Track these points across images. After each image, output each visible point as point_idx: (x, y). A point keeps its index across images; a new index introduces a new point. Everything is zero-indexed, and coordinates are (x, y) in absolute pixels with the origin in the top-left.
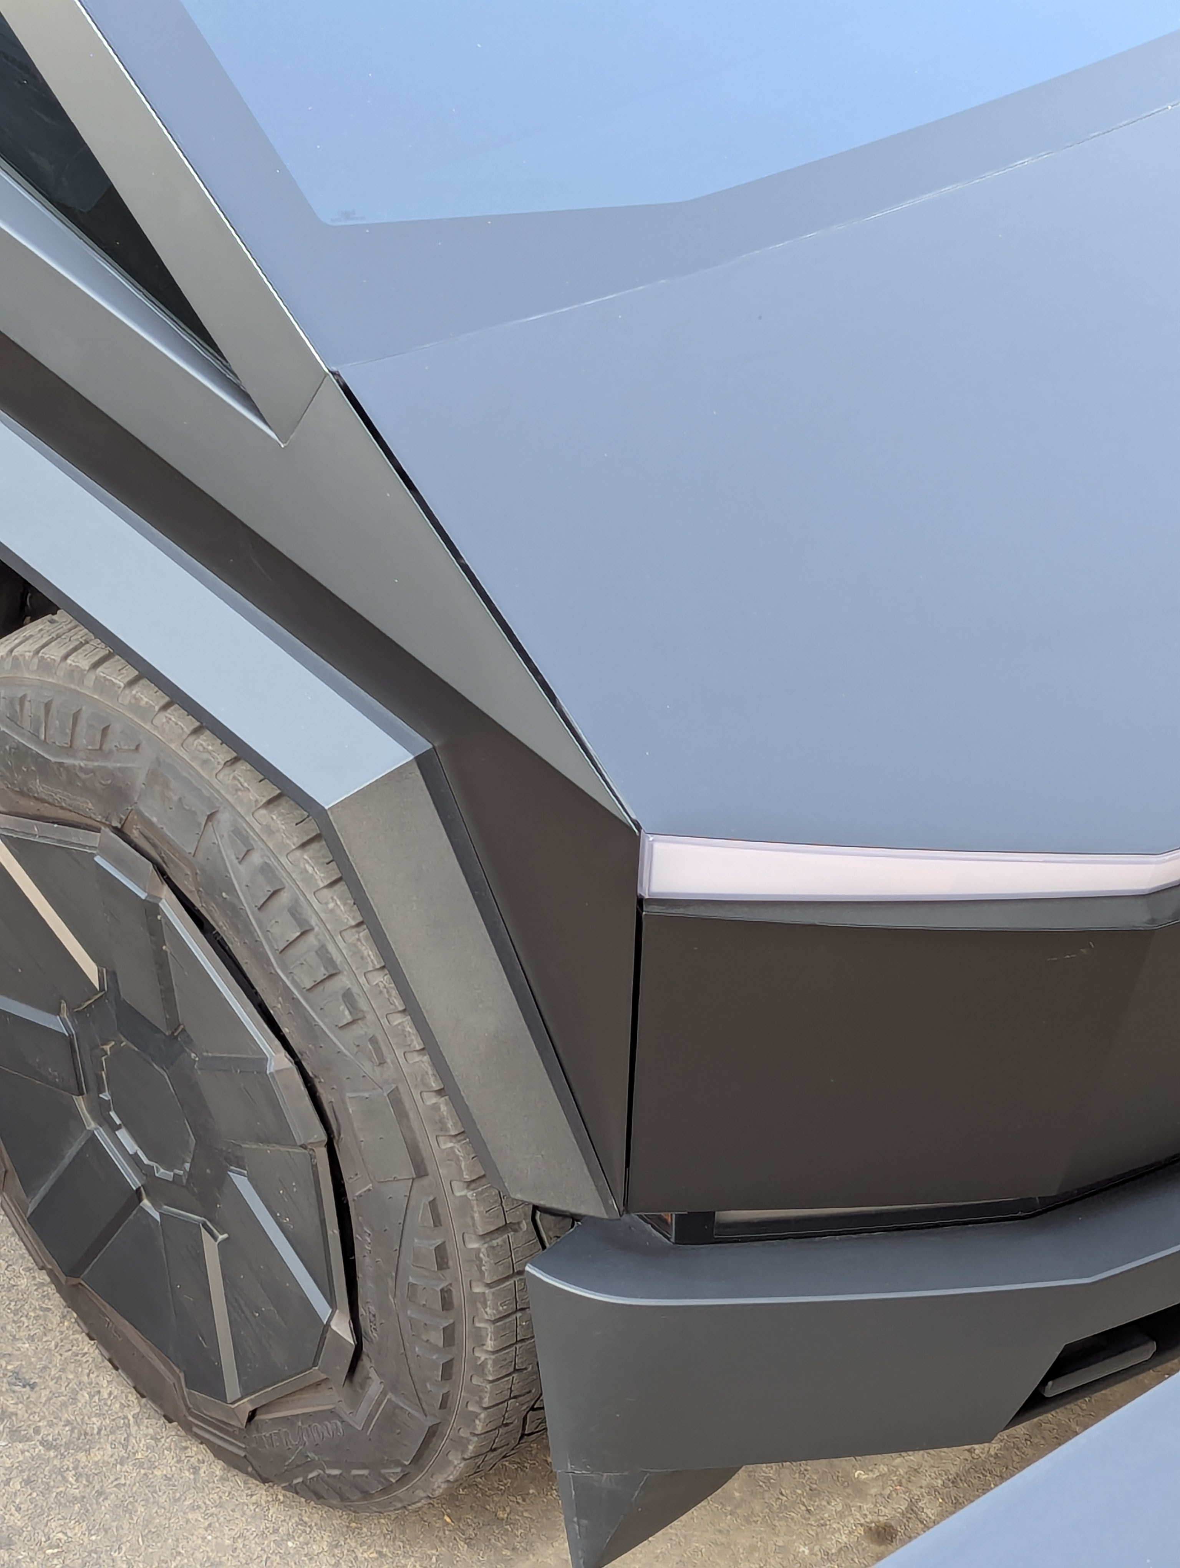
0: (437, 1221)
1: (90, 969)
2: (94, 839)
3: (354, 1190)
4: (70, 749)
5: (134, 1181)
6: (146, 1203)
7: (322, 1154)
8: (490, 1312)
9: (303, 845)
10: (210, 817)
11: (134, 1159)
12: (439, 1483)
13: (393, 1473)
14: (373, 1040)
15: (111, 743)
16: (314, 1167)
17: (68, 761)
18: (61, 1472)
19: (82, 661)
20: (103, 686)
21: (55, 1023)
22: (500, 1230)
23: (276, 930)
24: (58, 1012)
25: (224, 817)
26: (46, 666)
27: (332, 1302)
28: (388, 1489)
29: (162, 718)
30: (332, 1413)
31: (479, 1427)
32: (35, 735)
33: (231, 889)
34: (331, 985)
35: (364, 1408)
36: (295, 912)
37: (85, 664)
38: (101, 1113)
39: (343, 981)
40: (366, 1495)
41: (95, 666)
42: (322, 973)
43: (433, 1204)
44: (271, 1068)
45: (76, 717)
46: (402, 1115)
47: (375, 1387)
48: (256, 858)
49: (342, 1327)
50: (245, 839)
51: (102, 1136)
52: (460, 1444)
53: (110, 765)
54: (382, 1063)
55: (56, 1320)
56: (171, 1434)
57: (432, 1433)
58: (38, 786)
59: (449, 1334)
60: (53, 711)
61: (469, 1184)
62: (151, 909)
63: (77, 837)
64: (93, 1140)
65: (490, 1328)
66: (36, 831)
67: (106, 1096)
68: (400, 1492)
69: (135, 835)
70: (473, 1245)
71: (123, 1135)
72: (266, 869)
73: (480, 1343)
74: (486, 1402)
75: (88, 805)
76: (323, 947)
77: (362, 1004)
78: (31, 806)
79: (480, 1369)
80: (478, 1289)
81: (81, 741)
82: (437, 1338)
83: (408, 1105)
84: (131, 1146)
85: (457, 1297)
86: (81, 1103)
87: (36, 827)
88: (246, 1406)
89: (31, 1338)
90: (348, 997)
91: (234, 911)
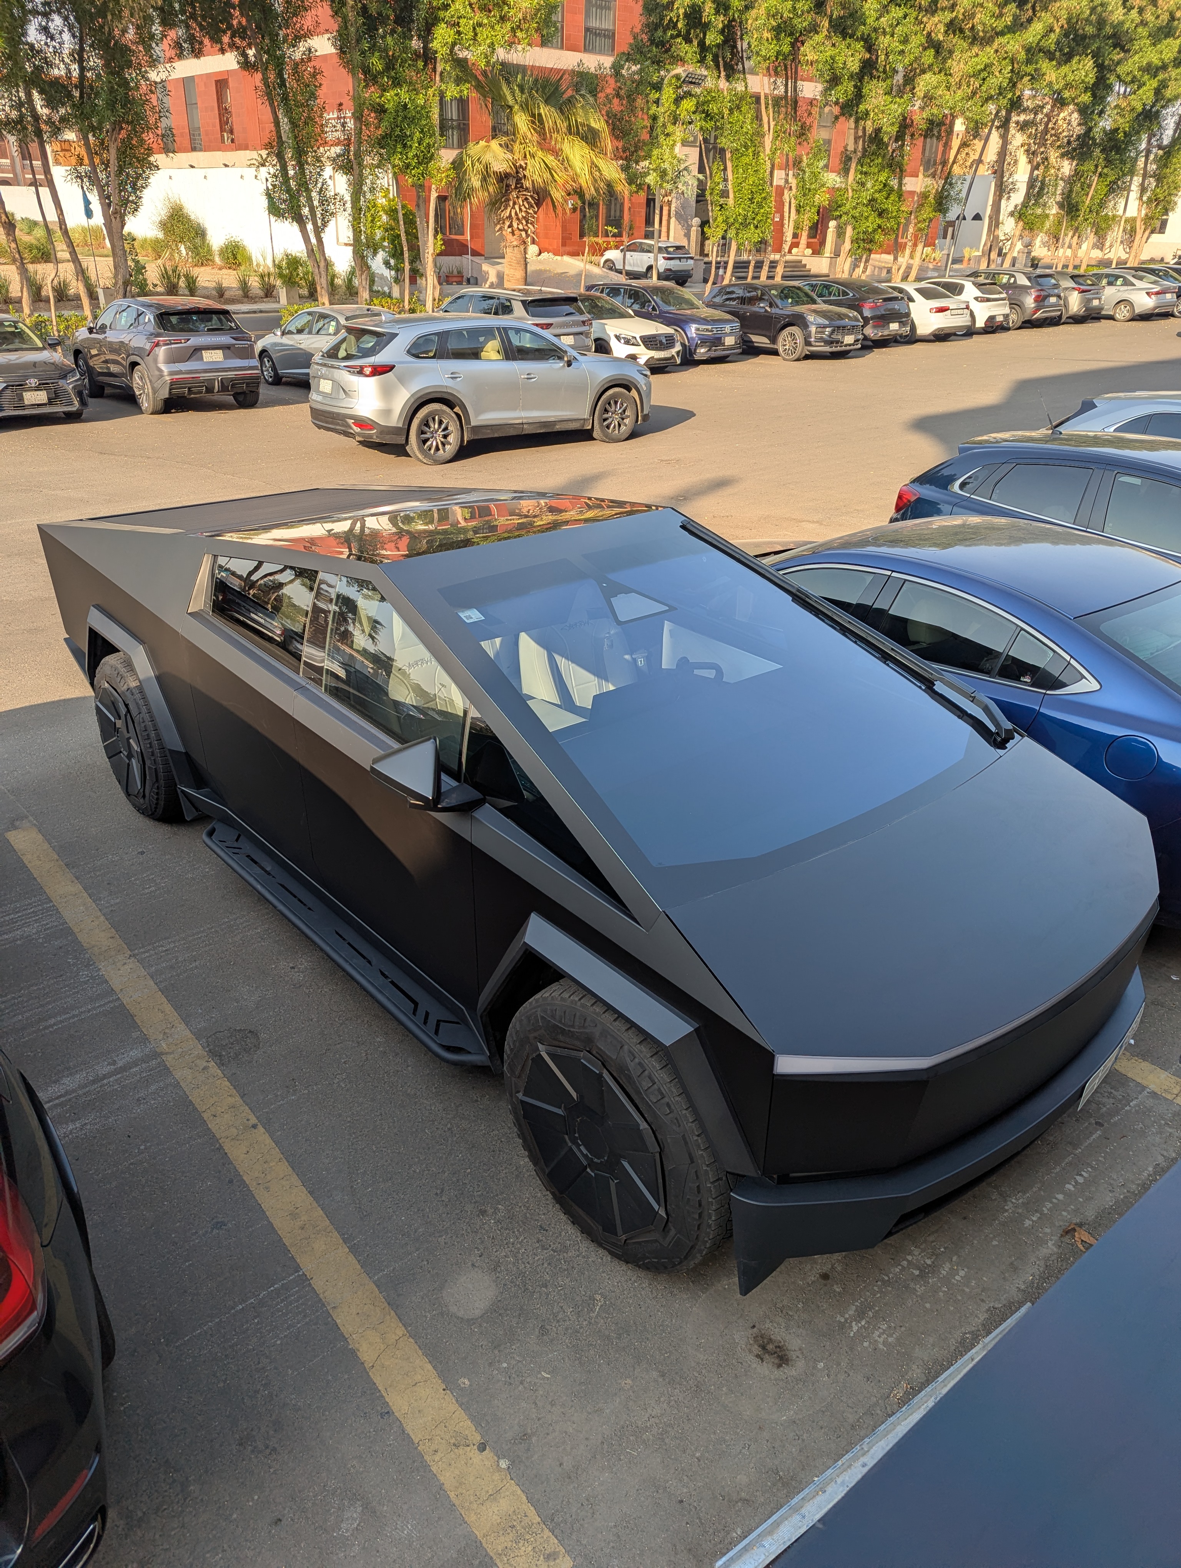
0: (697, 1177)
1: (574, 1094)
2: (582, 1054)
3: (668, 1167)
4: (573, 1026)
5: (585, 1163)
6: (588, 1170)
7: (658, 1155)
8: (714, 1207)
9: (651, 1056)
10: (621, 1047)
11: (585, 1156)
12: (692, 1264)
13: (677, 1261)
14: (676, 1119)
15: (586, 1024)
16: (655, 1160)
17: (572, 1030)
18: (559, 1260)
19: (575, 998)
20: (583, 1006)
21: (560, 1112)
22: (717, 1180)
23: (644, 1083)
24: (560, 1108)
25: (626, 1047)
26: (563, 999)
27: (659, 1205)
28: (674, 1266)
29: (603, 1016)
30: (656, 1241)
31: (708, 1246)
32: (560, 1022)
33: (629, 1070)
34: (663, 1101)
35: (668, 1239)
36: (650, 1077)
37: (577, 999)
38: (574, 1142)
39: (666, 1100)
40: (666, 1268)
41: (580, 1000)
42: (660, 1097)
43: (696, 1172)
44: (641, 1128)
45: (575, 1016)
46: (686, 1143)
47: (673, 1232)
48: (637, 1060)
49: (662, 1213)
50: (633, 1055)
51: (574, 1148)
52: (700, 1251)
53: (587, 1031)
54: (679, 1126)
55: (551, 1207)
56: (593, 1246)
57: (692, 1247)
58: (560, 1037)
59: (700, 1215)
60: (567, 1014)
61: (707, 1166)
62: (600, 1076)
63: (574, 1053)
64: (571, 1149)
65: (714, 1213)
66: (559, 1051)
67: (577, 1135)
68: (678, 1267)
69: (594, 1053)
70: (709, 1185)
71: (582, 1148)
72: (640, 1064)
73: (710, 1217)
74: (711, 1237)
75: (578, 1043)
76: (659, 1089)
77: (672, 1106)
78: (557, 1043)
79: (709, 1226)
80: (710, 1200)
81: (577, 1024)
82: (697, 1217)
83: (688, 1139)
84: (585, 1152)
85: (704, 1203)
86: (566, 1137)
87: (559, 1050)
88: (624, 1237)
89: (544, 1214)
90: (668, 1105)
91: (629, 1078)
